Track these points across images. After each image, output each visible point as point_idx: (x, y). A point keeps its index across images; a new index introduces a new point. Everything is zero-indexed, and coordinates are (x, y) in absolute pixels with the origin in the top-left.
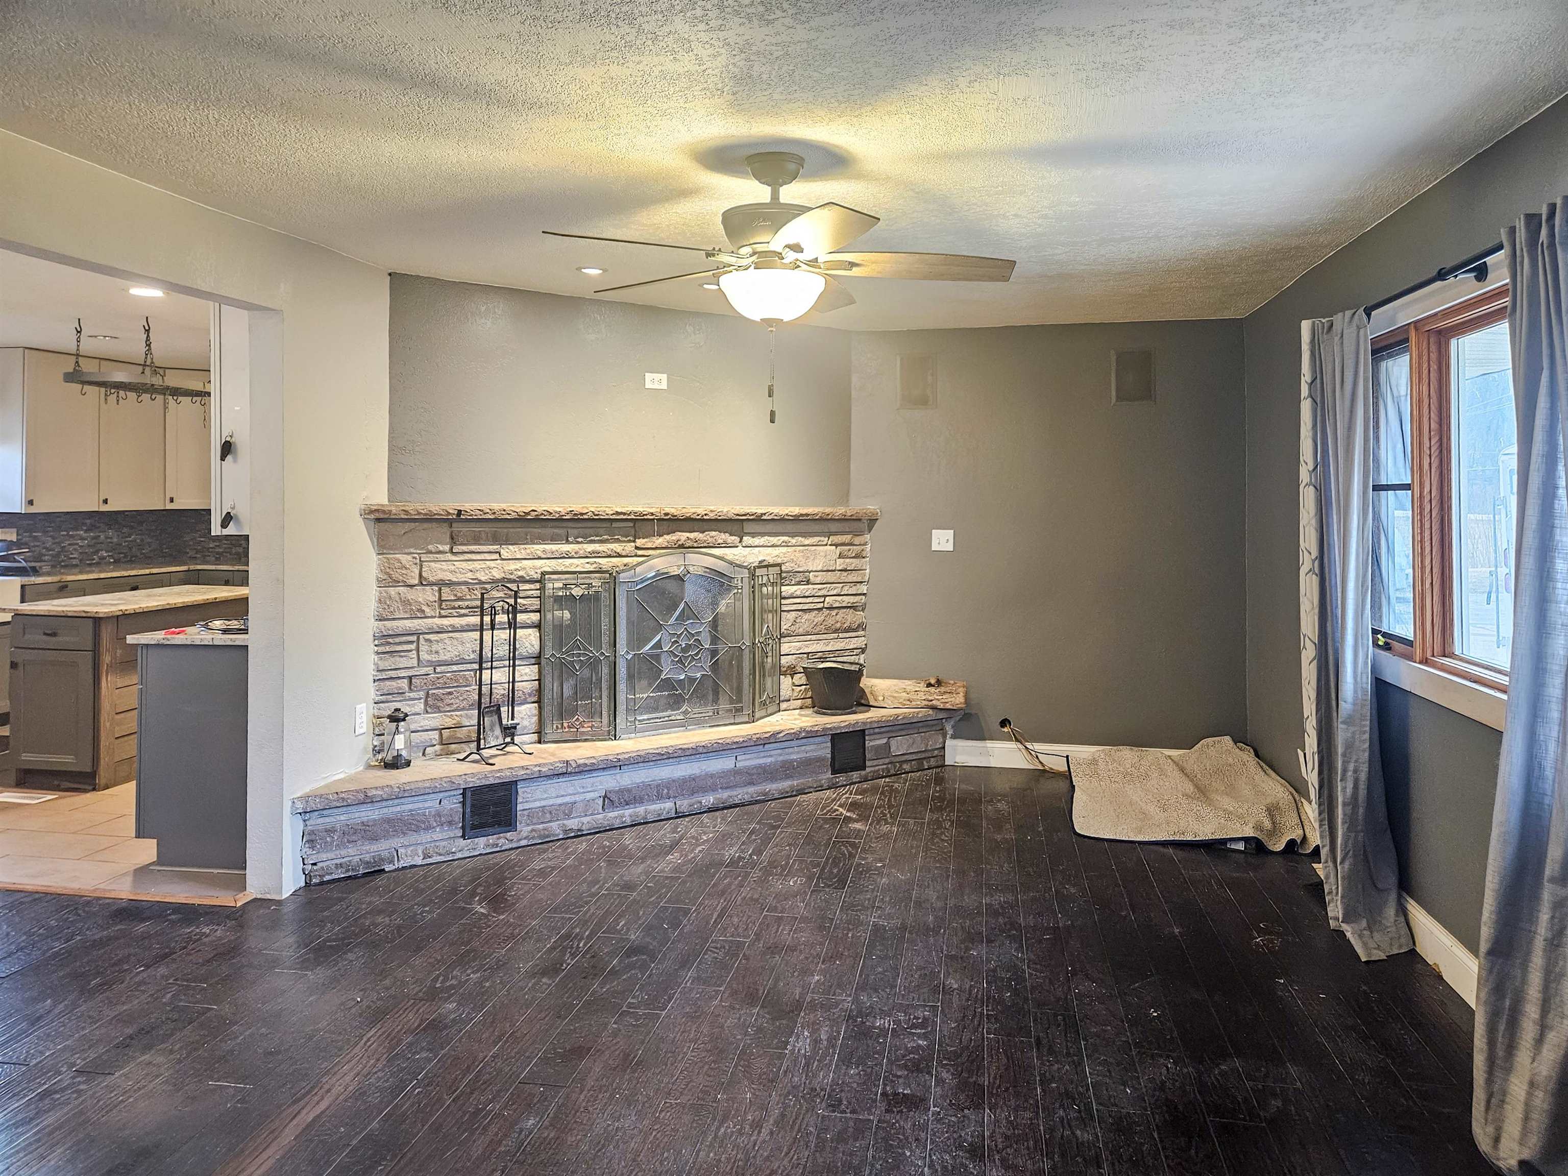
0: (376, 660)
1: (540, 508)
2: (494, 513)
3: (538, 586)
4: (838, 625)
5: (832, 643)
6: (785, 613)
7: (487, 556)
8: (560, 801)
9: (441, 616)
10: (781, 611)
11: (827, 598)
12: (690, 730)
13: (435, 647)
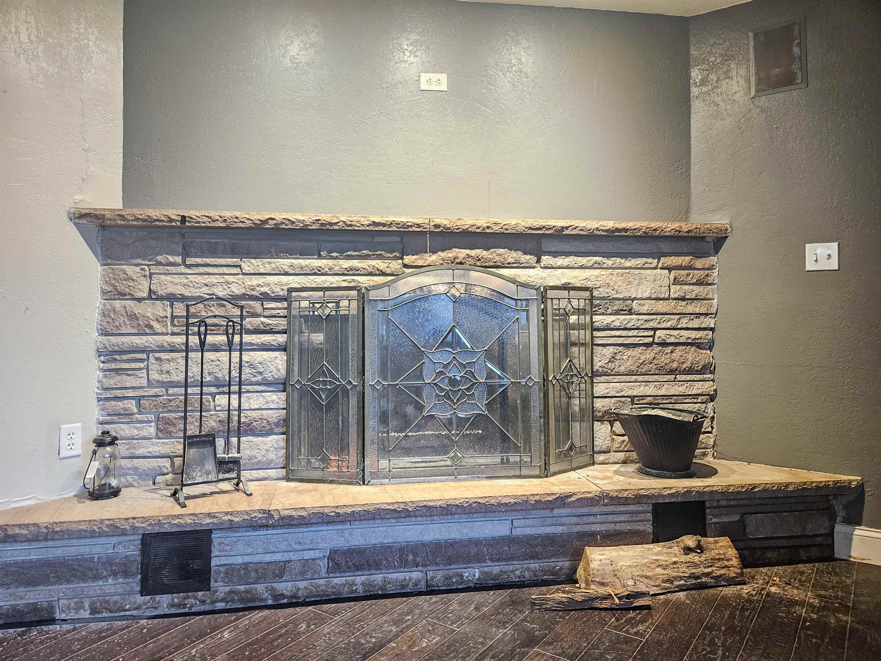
0: (100, 377)
1: (279, 216)
2: (225, 221)
3: (285, 304)
4: (675, 365)
5: (666, 386)
6: (600, 348)
7: (226, 270)
8: (268, 558)
9: (173, 334)
10: (593, 344)
11: (658, 333)
12: (461, 480)
13: (166, 367)
